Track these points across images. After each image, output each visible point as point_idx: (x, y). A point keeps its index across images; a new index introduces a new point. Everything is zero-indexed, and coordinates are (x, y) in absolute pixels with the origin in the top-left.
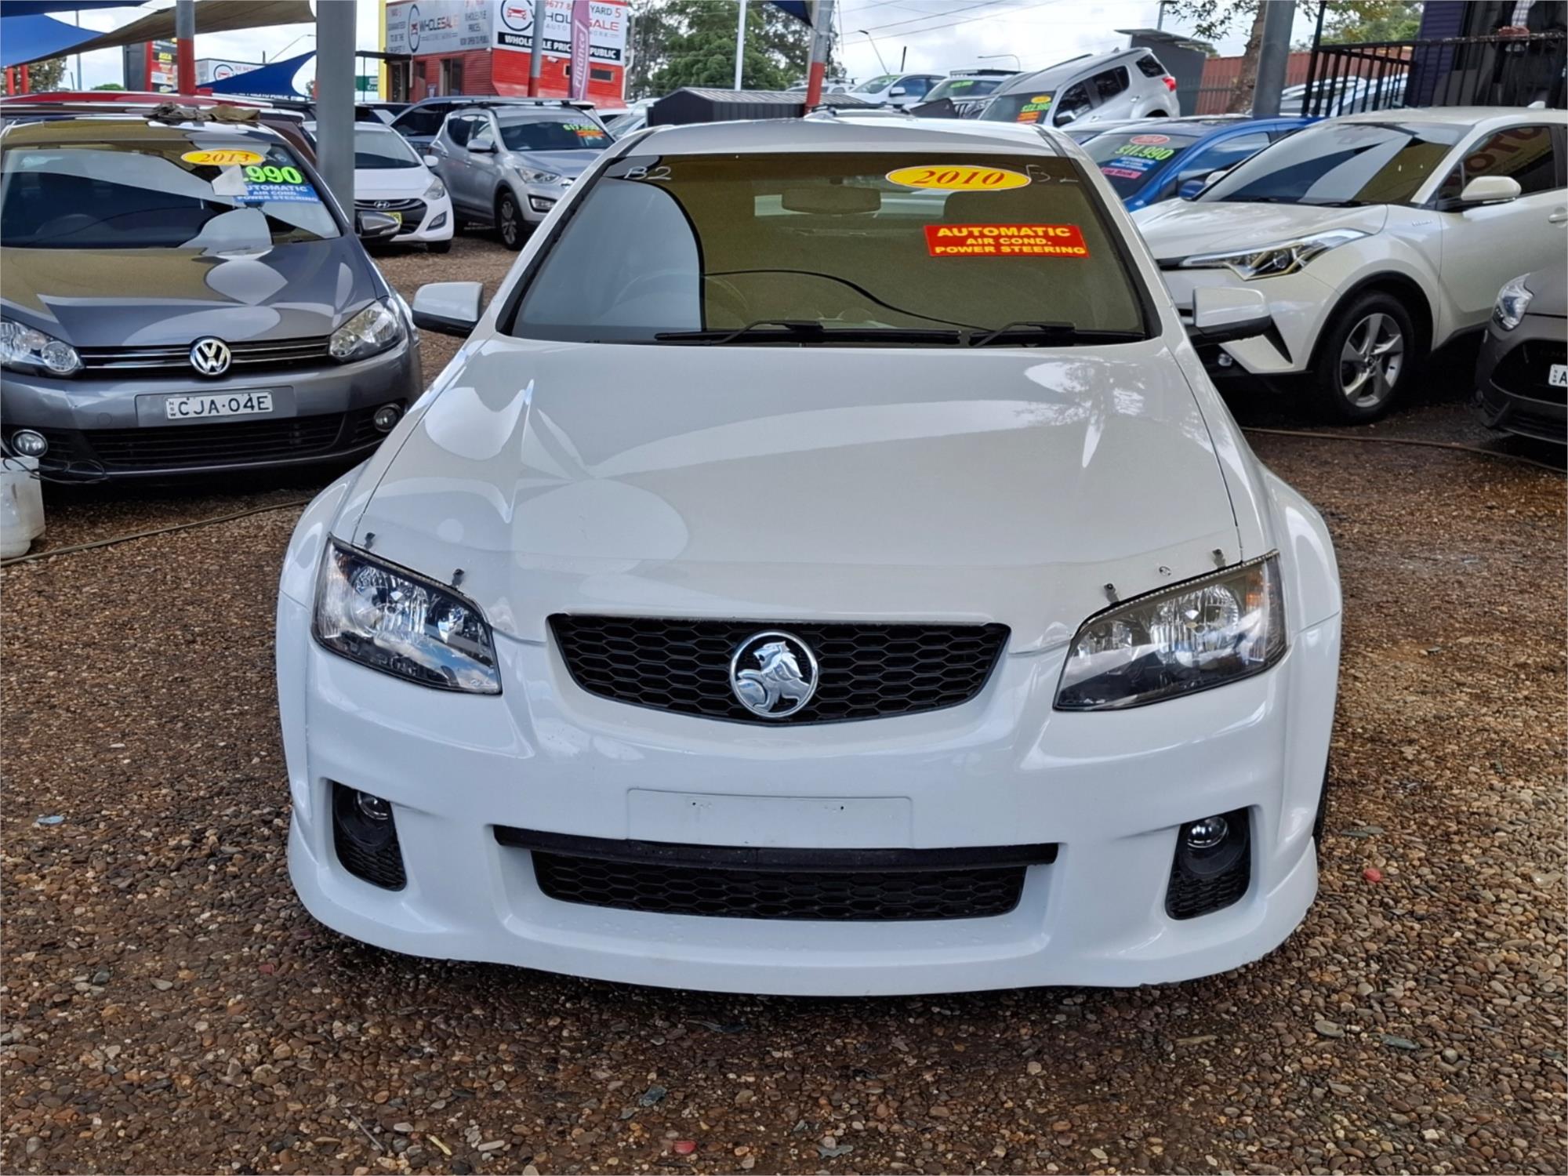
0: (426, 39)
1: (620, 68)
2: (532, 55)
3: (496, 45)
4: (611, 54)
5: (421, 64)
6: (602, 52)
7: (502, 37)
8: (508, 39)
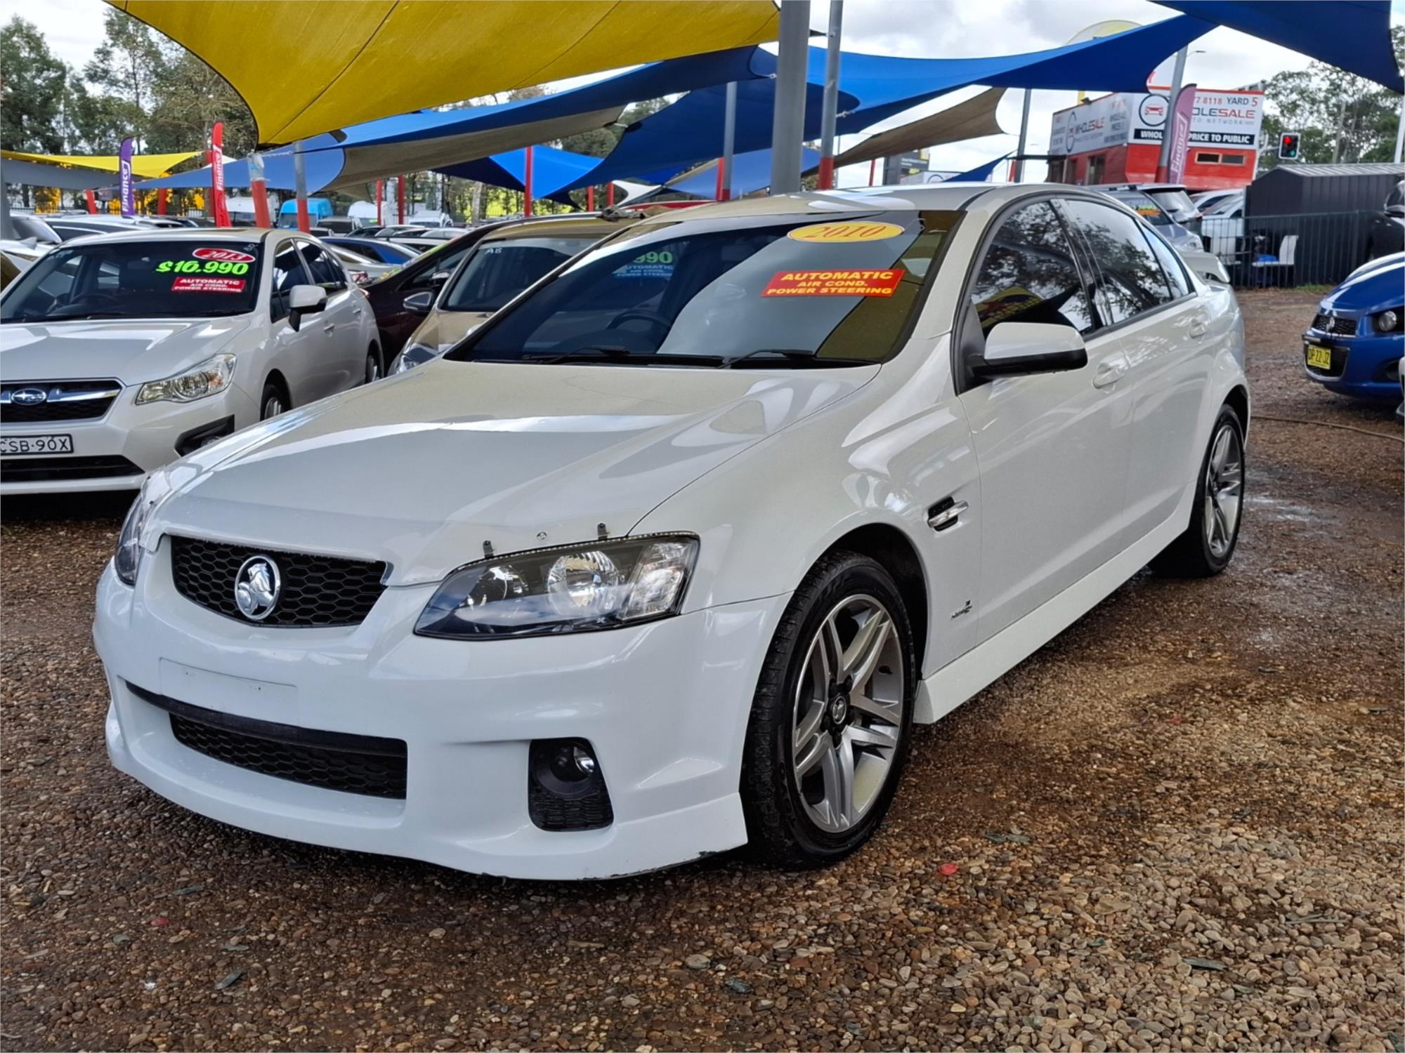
0: (1078, 140)
1: (1253, 152)
2: (1161, 147)
3: (1131, 139)
4: (1245, 139)
5: (1074, 161)
6: (1236, 139)
7: (1138, 134)
8: (1143, 134)
